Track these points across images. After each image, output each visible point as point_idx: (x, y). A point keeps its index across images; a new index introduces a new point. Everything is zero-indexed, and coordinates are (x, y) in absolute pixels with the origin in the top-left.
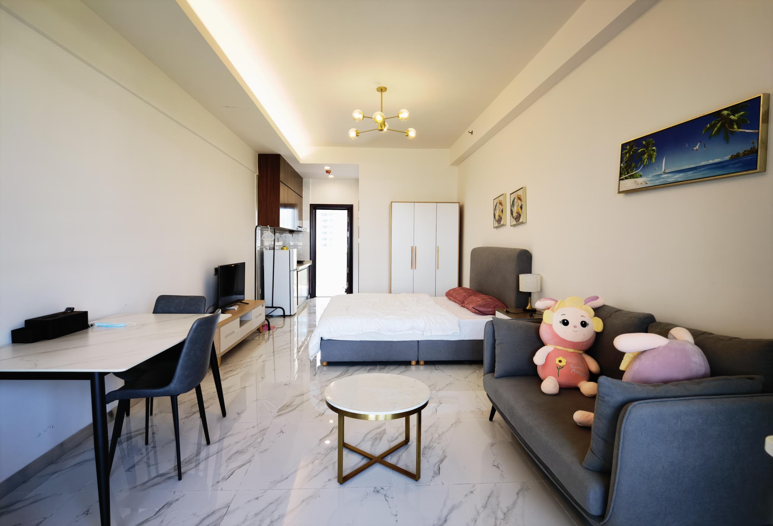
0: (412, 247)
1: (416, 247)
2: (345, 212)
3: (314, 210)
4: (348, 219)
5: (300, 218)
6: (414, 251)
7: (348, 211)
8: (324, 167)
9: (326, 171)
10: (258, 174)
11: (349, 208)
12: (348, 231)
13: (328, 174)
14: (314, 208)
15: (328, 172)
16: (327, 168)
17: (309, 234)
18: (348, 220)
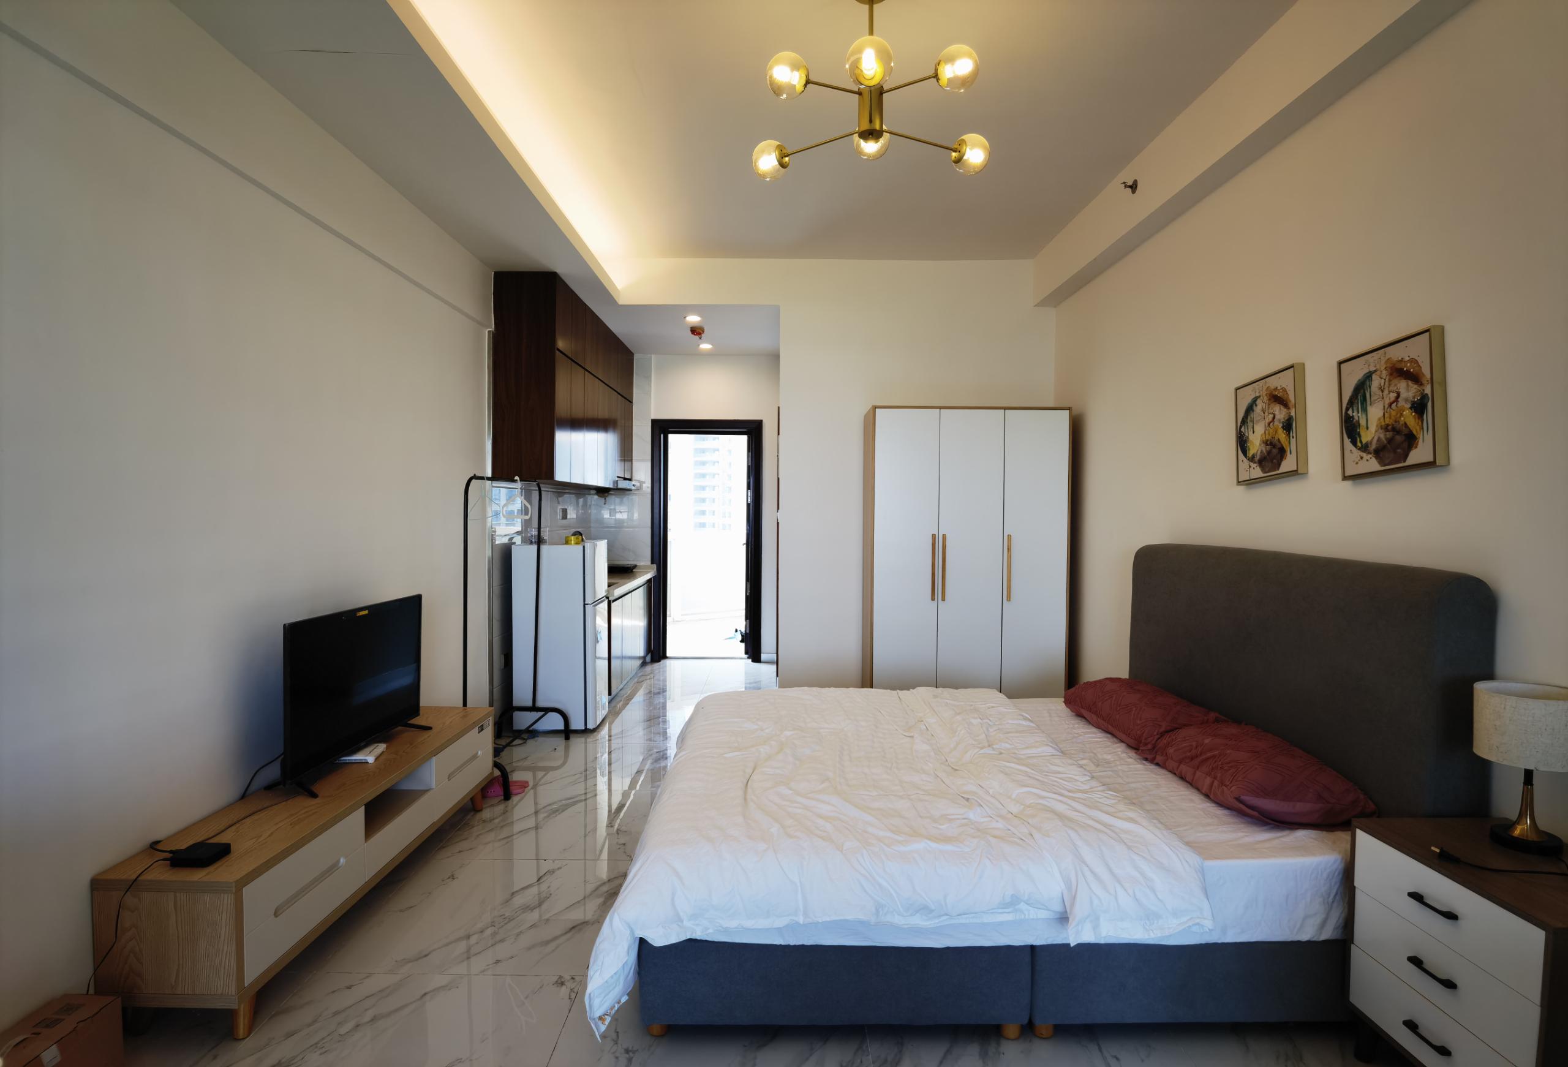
0: (934, 536)
1: (944, 537)
2: (742, 441)
3: (662, 435)
4: (750, 459)
5: (626, 453)
6: (938, 548)
7: (749, 438)
8: (685, 317)
9: (691, 328)
10: (492, 328)
11: (752, 430)
12: (748, 488)
13: (697, 337)
14: (663, 429)
15: (696, 331)
16: (693, 319)
17: (650, 496)
18: (750, 461)
